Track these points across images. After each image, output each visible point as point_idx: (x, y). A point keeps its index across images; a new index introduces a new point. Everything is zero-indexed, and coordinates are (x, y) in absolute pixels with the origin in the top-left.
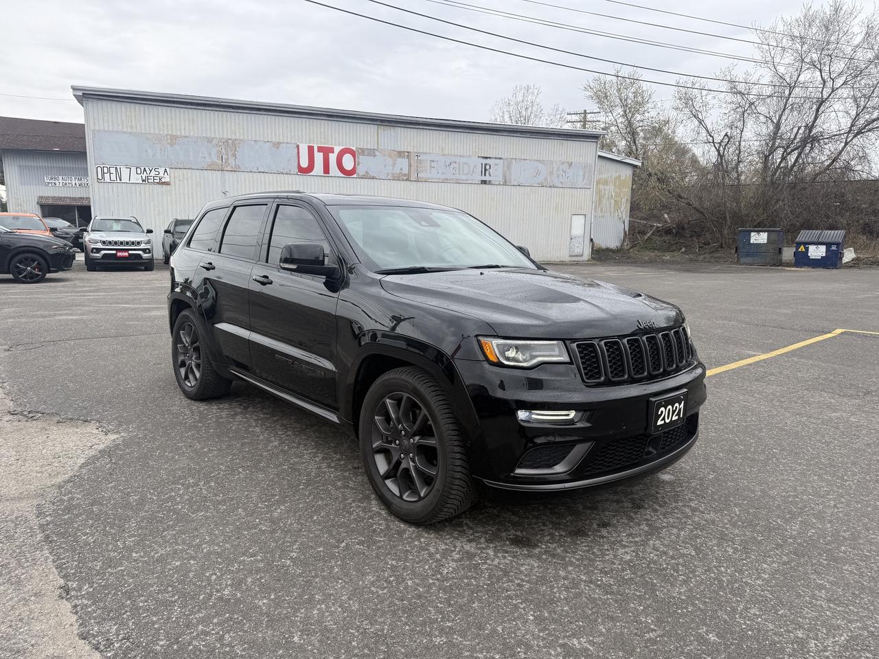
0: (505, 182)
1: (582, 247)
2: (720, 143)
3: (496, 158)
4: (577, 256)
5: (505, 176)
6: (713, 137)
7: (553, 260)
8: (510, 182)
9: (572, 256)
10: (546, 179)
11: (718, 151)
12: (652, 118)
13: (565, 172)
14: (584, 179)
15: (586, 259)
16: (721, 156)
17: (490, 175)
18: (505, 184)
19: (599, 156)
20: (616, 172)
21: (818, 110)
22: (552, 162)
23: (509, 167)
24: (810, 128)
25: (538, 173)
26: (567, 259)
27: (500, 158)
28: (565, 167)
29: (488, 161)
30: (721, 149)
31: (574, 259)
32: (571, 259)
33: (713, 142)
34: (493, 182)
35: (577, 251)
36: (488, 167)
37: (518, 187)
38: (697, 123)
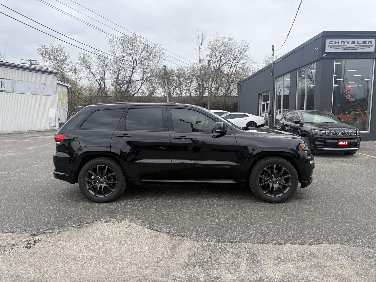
0: (13, 91)
1: (55, 123)
2: (99, 80)
3: (7, 79)
4: (53, 127)
5: (13, 88)
6: (96, 77)
7: (43, 129)
8: (16, 91)
9: (51, 127)
10: (34, 91)
11: (99, 83)
12: (70, 67)
13: (43, 88)
14: (52, 92)
15: (58, 128)
16: (100, 85)
17: (4, 87)
18: (13, 92)
19: (58, 83)
20: (60, 89)
21: (133, 71)
22: (36, 83)
23: (14, 84)
24: (130, 77)
25: (30, 88)
26: (49, 128)
27: (9, 79)
28: (43, 86)
29: (2, 80)
30: (100, 82)
31: (52, 128)
32: (51, 128)
33: (96, 79)
34: (7, 91)
35: (53, 125)
36: (3, 83)
37: (20, 94)
38: (89, 71)
